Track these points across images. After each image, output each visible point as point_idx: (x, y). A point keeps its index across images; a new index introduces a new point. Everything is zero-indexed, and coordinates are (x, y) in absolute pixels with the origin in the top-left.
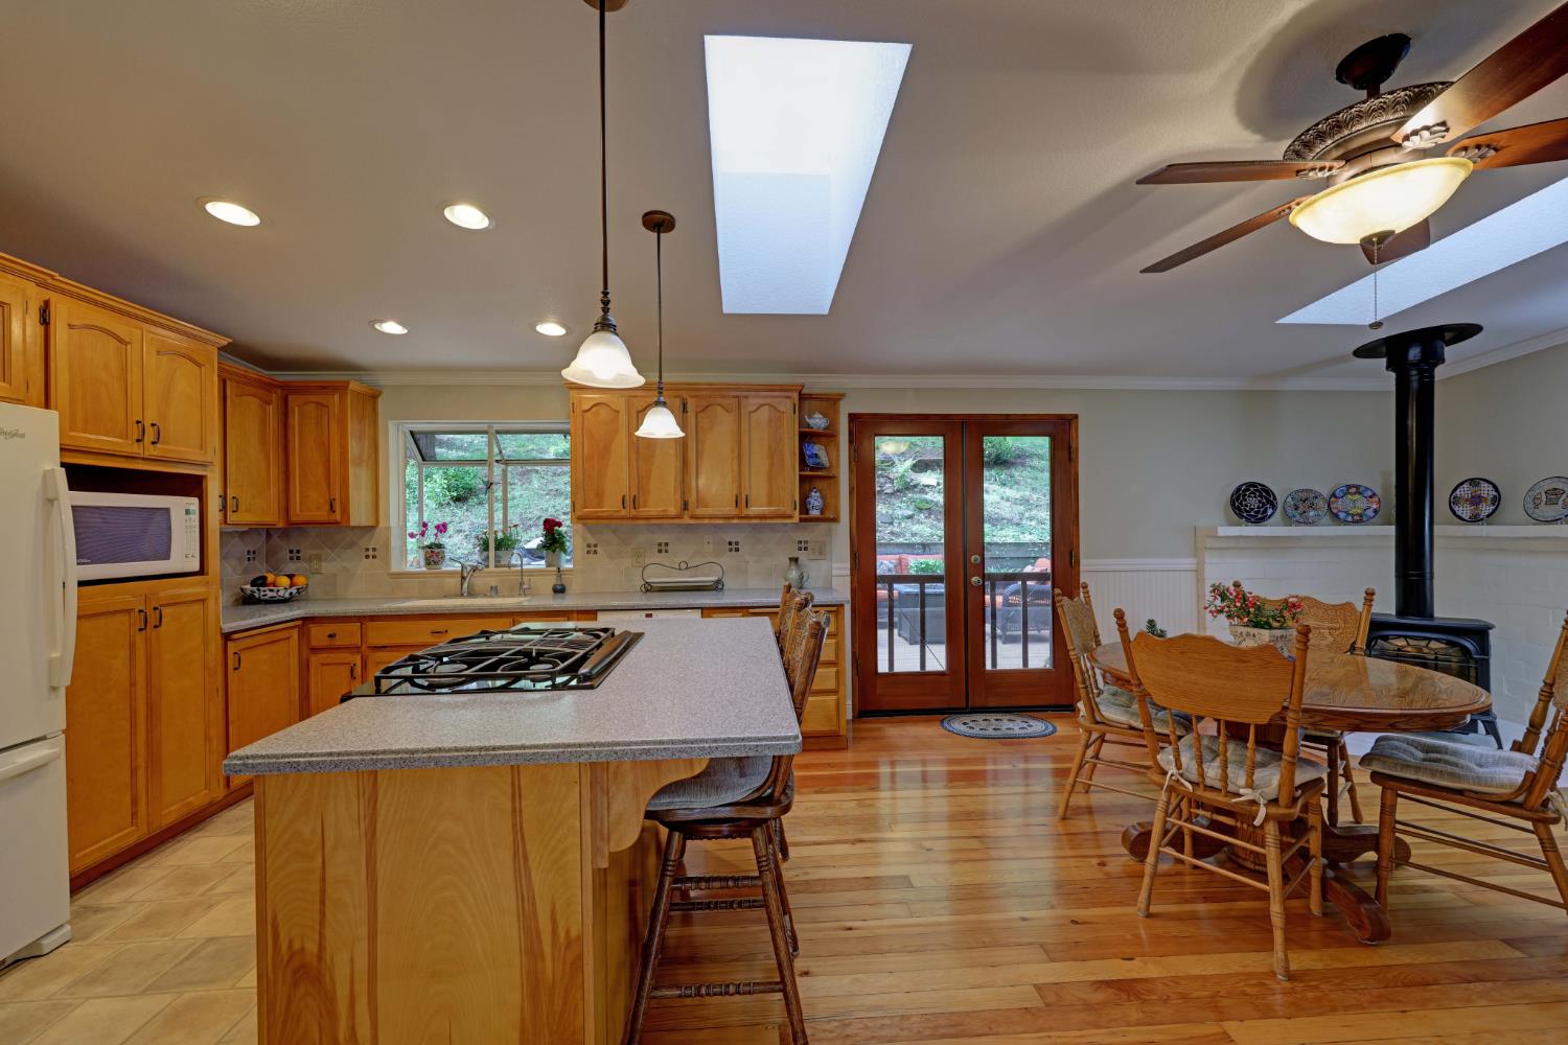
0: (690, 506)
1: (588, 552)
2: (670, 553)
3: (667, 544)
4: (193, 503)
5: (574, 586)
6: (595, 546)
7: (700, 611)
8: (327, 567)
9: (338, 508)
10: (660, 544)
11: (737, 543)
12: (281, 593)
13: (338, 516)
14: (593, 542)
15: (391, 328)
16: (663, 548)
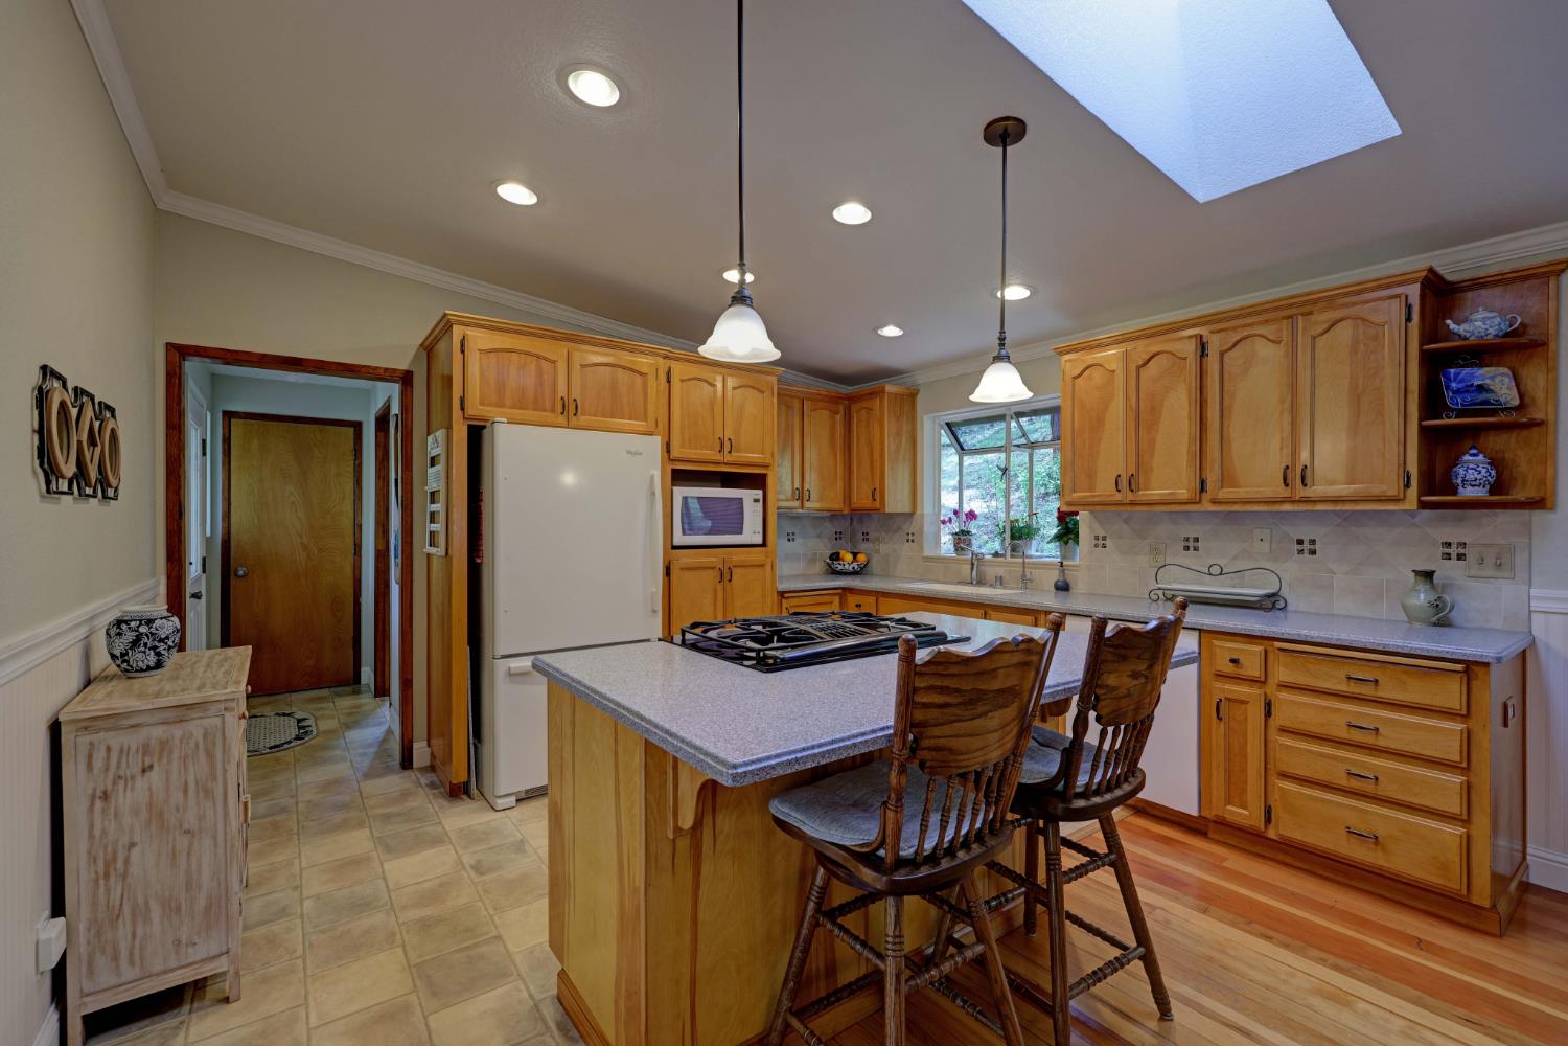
0: (1209, 486)
1: (1096, 546)
2: (1201, 552)
3: (1197, 540)
4: (759, 493)
5: (1080, 585)
6: (1104, 538)
7: (1196, 633)
8: (883, 548)
9: (877, 497)
10: (1187, 539)
11: (1313, 542)
12: (846, 566)
13: (877, 504)
14: (1101, 533)
15: (891, 331)
16: (1191, 545)
